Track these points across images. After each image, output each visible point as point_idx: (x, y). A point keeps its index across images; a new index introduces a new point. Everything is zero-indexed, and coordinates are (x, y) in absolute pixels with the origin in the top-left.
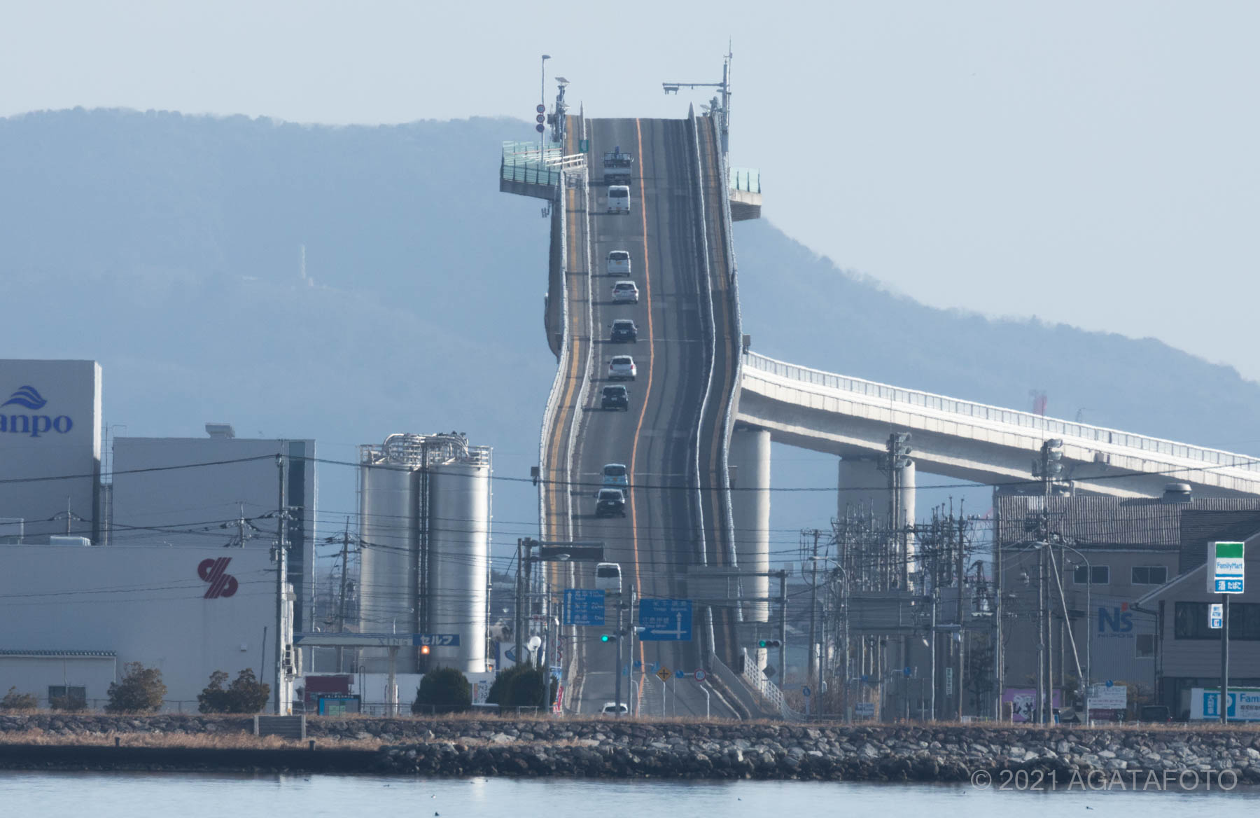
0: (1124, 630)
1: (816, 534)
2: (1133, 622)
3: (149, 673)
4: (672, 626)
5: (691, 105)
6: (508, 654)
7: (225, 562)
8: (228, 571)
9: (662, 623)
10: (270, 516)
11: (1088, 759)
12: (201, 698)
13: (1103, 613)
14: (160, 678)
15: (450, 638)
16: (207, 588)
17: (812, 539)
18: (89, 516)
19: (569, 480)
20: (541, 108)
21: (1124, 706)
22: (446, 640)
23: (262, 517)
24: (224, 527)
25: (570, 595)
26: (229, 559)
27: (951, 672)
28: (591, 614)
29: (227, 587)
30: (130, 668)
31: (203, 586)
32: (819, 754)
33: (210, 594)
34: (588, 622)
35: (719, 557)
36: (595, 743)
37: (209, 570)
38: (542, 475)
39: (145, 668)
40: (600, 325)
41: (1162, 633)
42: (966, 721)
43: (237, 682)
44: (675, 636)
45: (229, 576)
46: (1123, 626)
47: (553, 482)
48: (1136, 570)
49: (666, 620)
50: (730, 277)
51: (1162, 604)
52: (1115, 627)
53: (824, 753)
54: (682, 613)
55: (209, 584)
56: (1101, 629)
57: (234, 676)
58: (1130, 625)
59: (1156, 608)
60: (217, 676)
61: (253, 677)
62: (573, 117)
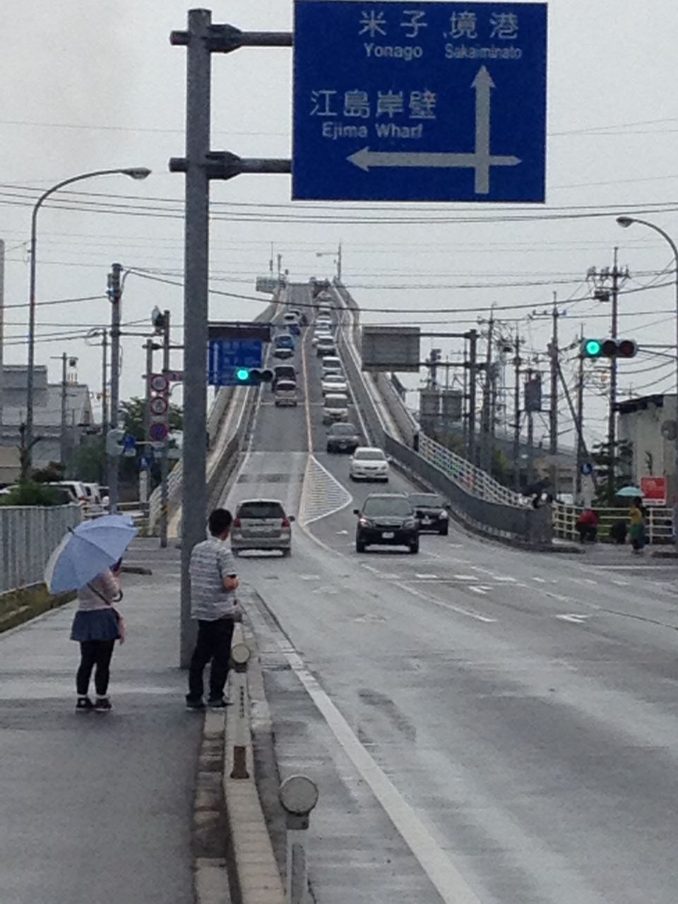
9: (403, 118)
49: (424, 103)
54: (496, 68)
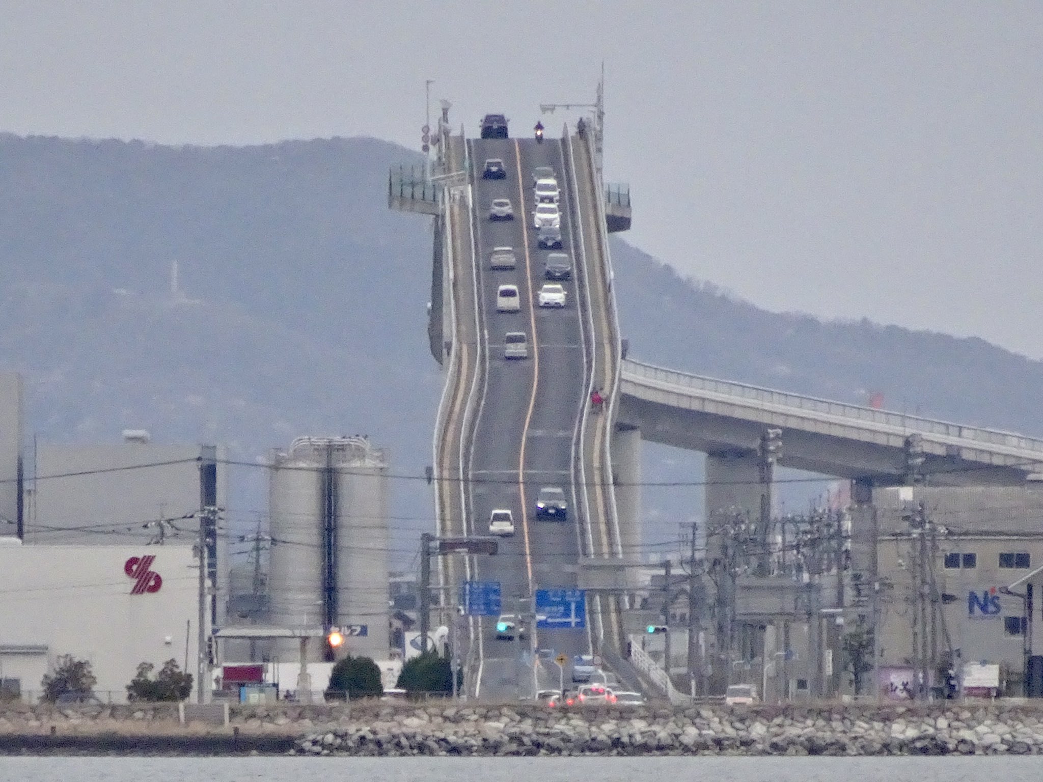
0: (993, 613)
1: (694, 527)
2: (1002, 605)
3: (80, 665)
4: (567, 614)
5: (565, 124)
6: (413, 643)
7: (149, 560)
8: (152, 568)
9: (558, 612)
10: (191, 517)
11: (966, 734)
12: (129, 688)
13: (973, 598)
14: (90, 669)
15: (359, 629)
16: (134, 584)
17: (690, 531)
18: (15, 518)
19: (461, 477)
20: (426, 129)
21: (996, 684)
22: (355, 630)
23: (185, 517)
24: (146, 526)
25: (468, 587)
26: (154, 557)
27: (831, 655)
28: (487, 604)
29: (152, 583)
30: (62, 661)
31: (132, 583)
32: (711, 732)
33: (137, 590)
34: (485, 612)
35: (605, 549)
36: (501, 725)
37: (135, 567)
38: (436, 473)
39: (76, 660)
40: (486, 332)
41: (1030, 615)
42: (847, 699)
43: (163, 672)
44: (569, 623)
45: (154, 573)
46: (991, 608)
47: (446, 480)
48: (1002, 556)
49: (562, 609)
50: (608, 286)
51: (1030, 588)
52: (984, 608)
53: (716, 733)
54: (577, 602)
55: (135, 581)
56: (971, 611)
57: (159, 667)
58: (998, 608)
59: (1024, 590)
60: (145, 667)
61: (177, 667)
62: (455, 138)
